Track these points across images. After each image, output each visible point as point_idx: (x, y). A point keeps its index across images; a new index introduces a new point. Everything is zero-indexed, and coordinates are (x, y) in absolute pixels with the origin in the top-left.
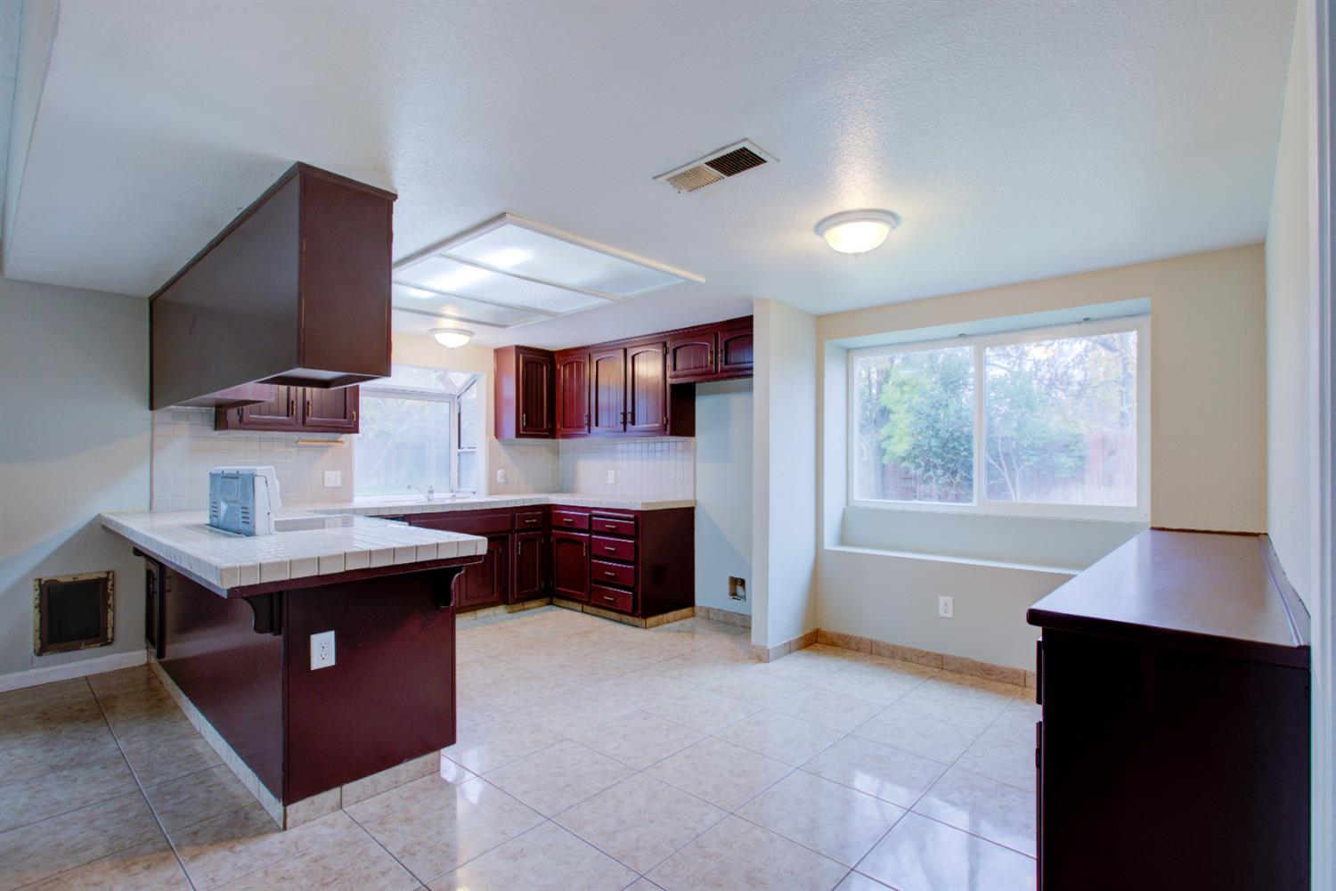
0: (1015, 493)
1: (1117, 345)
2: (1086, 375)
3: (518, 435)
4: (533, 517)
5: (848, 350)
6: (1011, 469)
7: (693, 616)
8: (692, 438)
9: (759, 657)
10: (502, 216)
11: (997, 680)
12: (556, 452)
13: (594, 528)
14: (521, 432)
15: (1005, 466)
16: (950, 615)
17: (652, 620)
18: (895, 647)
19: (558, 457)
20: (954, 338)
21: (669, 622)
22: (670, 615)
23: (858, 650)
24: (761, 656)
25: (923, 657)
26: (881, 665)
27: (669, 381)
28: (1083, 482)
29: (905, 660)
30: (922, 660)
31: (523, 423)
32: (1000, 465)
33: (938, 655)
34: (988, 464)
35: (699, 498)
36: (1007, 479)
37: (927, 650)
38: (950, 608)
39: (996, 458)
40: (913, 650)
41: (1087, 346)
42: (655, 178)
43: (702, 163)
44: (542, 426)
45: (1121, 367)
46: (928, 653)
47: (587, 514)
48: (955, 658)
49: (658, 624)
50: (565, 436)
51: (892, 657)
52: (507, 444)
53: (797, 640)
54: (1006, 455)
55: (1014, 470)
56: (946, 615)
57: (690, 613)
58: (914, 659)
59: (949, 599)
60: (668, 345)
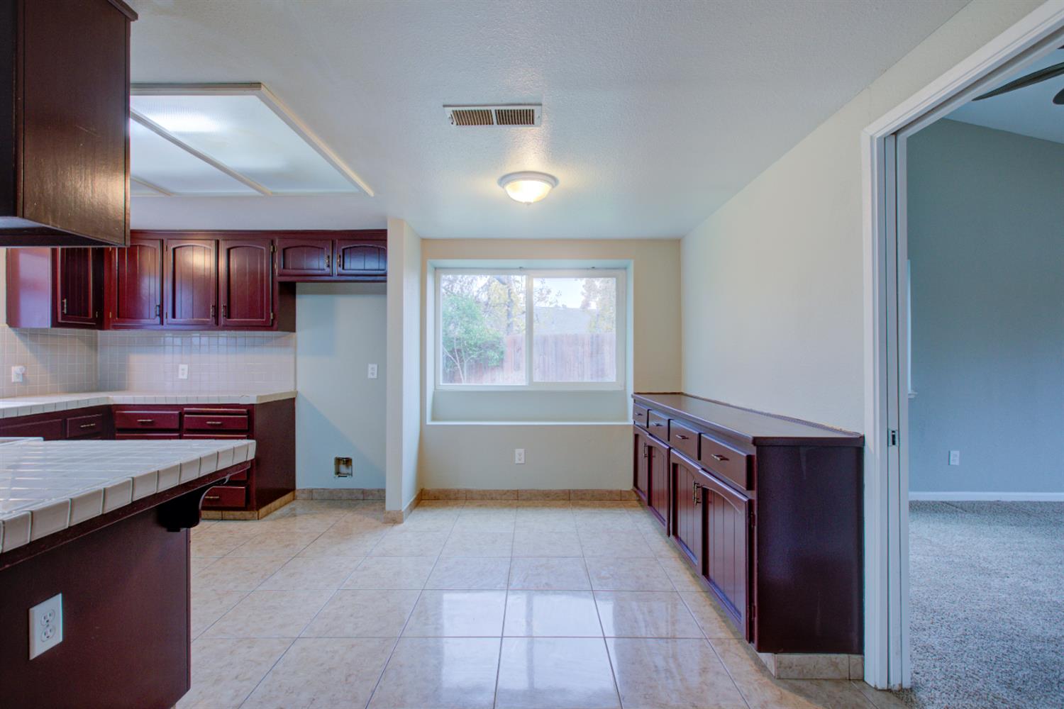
0: (464, 376)
1: (506, 281)
2: (489, 298)
3: (55, 323)
4: (90, 421)
5: (436, 268)
6: (461, 361)
7: (294, 499)
8: (292, 334)
9: (394, 520)
10: (254, 86)
11: (553, 500)
12: (93, 345)
13: (186, 426)
14: (60, 320)
15: (458, 358)
16: (522, 461)
17: (263, 510)
18: (484, 491)
19: (96, 350)
20: (517, 269)
21: (276, 509)
22: (277, 503)
23: (456, 499)
24: (395, 520)
25: (505, 494)
26: (481, 506)
27: (278, 279)
28: (502, 367)
29: (492, 499)
30: (504, 497)
31: (63, 309)
32: (455, 358)
33: (514, 491)
34: (447, 357)
35: (299, 389)
36: (459, 367)
37: (507, 489)
38: (523, 456)
39: (452, 352)
40: (496, 491)
41: (489, 279)
42: (445, 106)
43: (493, 109)
44: (87, 314)
45: (507, 296)
46: (508, 491)
47: (177, 412)
48: (526, 491)
49: (268, 514)
50: (116, 328)
51: (482, 499)
52: (32, 335)
53: (414, 501)
54: (459, 351)
55: (463, 361)
56: (520, 462)
57: (292, 498)
58: (498, 497)
59: (522, 451)
60: (277, 244)
